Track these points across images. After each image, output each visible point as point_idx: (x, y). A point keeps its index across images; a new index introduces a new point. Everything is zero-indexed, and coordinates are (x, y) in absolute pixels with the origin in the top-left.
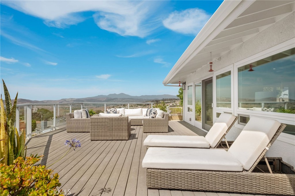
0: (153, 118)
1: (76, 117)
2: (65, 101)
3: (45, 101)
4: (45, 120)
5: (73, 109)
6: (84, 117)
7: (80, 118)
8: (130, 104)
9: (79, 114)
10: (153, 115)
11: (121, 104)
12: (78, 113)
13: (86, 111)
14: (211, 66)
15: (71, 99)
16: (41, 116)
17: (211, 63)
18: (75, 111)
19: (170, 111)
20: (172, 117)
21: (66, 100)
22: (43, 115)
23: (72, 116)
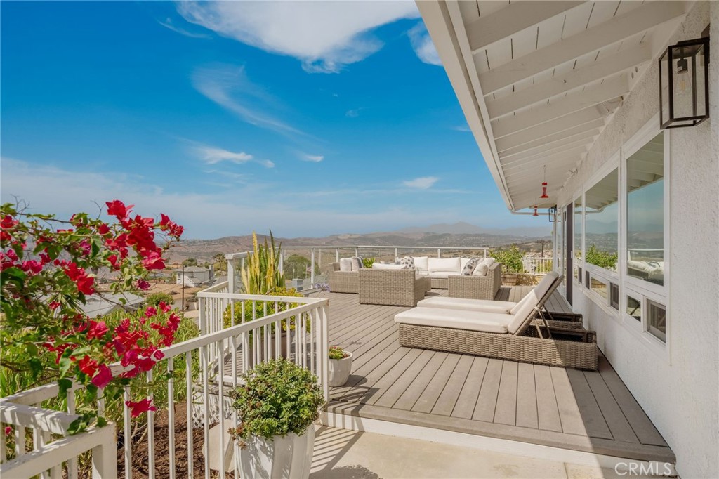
0: (468, 275)
1: (343, 268)
2: (338, 239)
3: (300, 238)
4: (299, 278)
5: (340, 257)
6: (356, 269)
7: (350, 271)
8: (441, 249)
9: (347, 265)
10: (468, 270)
11: (459, 250)
12: (346, 262)
13: (358, 260)
14: (544, 189)
15: (348, 236)
16: (292, 270)
17: (545, 184)
18: (342, 260)
19: (534, 265)
20: (536, 279)
21: (339, 237)
22: (296, 268)
23: (336, 267)
